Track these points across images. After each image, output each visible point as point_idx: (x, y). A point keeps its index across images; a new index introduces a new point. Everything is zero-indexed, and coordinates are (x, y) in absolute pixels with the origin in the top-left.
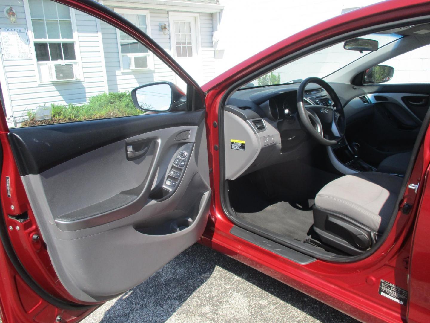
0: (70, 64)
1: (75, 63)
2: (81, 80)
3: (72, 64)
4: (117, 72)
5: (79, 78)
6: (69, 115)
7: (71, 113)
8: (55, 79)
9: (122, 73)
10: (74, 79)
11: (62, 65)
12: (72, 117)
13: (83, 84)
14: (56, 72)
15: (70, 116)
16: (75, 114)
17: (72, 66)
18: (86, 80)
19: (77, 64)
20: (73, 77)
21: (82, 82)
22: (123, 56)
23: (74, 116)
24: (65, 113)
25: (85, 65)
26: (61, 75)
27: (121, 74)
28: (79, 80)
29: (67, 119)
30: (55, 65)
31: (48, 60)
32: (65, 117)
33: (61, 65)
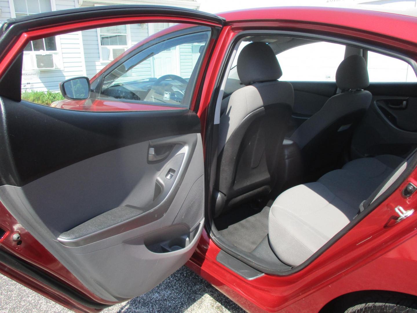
0: (51, 55)
1: (56, 54)
2: (61, 69)
3: (52, 55)
4: (96, 63)
5: (59, 67)
6: (46, 100)
7: (49, 98)
8: (36, 68)
9: (101, 63)
10: (54, 68)
11: (43, 55)
12: (49, 102)
13: (63, 73)
14: (37, 61)
15: (48, 101)
16: (52, 100)
17: (52, 56)
18: (66, 70)
19: (58, 54)
20: (53, 67)
21: (62, 71)
22: (102, 48)
23: (51, 102)
24: (43, 99)
25: (65, 55)
26: (42, 64)
27: (101, 65)
28: (59, 69)
29: (45, 103)
30: (36, 55)
31: (31, 50)
32: (43, 102)
33: (41, 55)
